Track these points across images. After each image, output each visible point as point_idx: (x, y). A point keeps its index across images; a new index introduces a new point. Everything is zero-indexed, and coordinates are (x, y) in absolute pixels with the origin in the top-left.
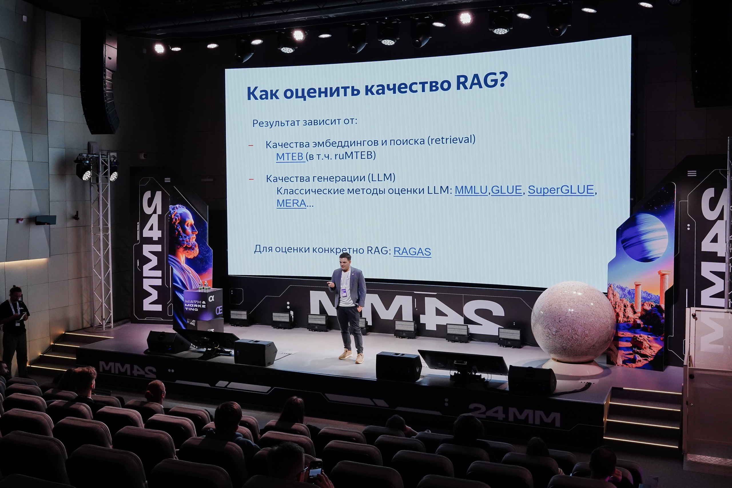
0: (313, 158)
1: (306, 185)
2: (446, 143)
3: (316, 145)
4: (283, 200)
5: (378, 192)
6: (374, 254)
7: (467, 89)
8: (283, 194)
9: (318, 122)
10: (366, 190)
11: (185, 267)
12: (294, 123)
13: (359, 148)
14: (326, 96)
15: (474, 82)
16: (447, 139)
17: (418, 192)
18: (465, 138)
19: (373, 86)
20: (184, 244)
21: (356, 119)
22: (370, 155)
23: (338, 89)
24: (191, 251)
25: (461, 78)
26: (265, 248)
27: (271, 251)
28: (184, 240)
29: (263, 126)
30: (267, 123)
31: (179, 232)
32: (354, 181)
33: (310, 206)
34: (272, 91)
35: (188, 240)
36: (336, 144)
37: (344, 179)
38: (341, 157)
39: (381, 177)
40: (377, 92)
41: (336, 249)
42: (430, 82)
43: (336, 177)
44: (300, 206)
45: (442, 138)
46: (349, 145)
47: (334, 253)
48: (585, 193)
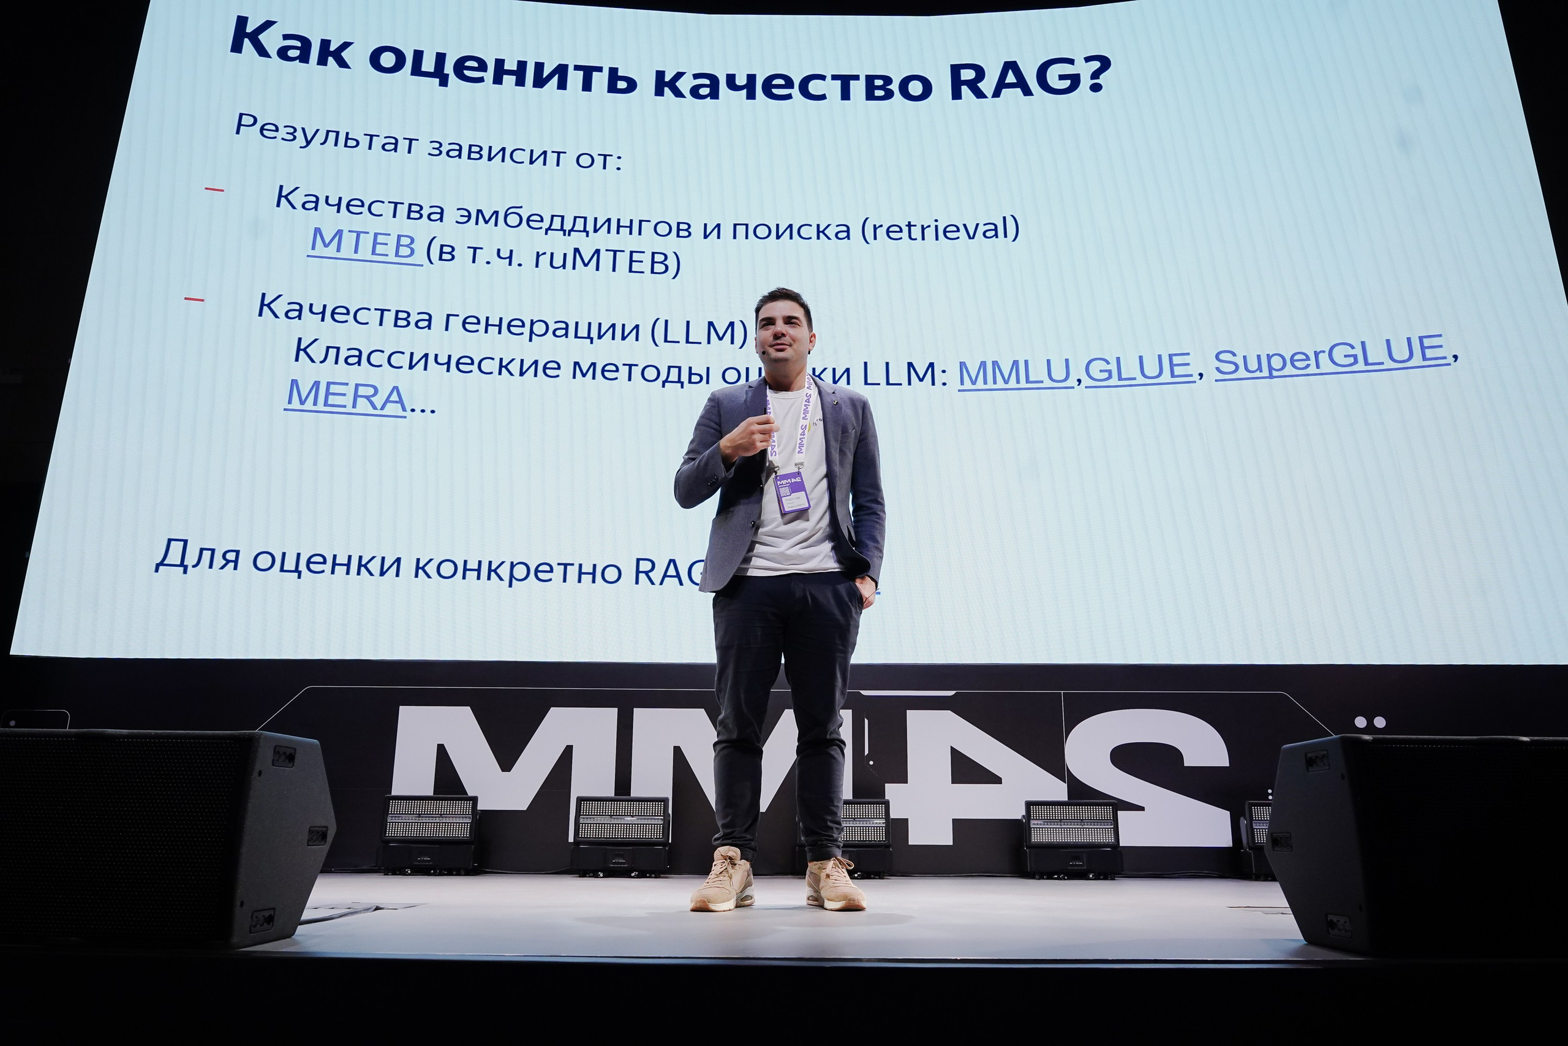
0: (453, 257)
1: (414, 341)
2: (923, 239)
3: (469, 216)
5: (685, 377)
6: (661, 583)
7: (984, 96)
8: (318, 362)
9: (485, 153)
10: (639, 369)
12: (396, 144)
13: (625, 241)
14: (520, 82)
15: (1006, 82)
16: (923, 229)
18: (985, 225)
19: (679, 75)
21: (619, 157)
22: (659, 263)
23: (561, 71)
25: (963, 72)
26: (207, 555)
27: (232, 565)
29: (275, 138)
30: (291, 129)
32: (600, 337)
33: (423, 411)
34: (325, 44)
36: (542, 221)
37: (564, 330)
38: (558, 262)
39: (699, 332)
40: (695, 92)
41: (512, 566)
42: (867, 77)
43: (532, 323)
44: (382, 408)
45: (907, 226)
46: (590, 227)
47: (501, 579)
48: (1418, 360)
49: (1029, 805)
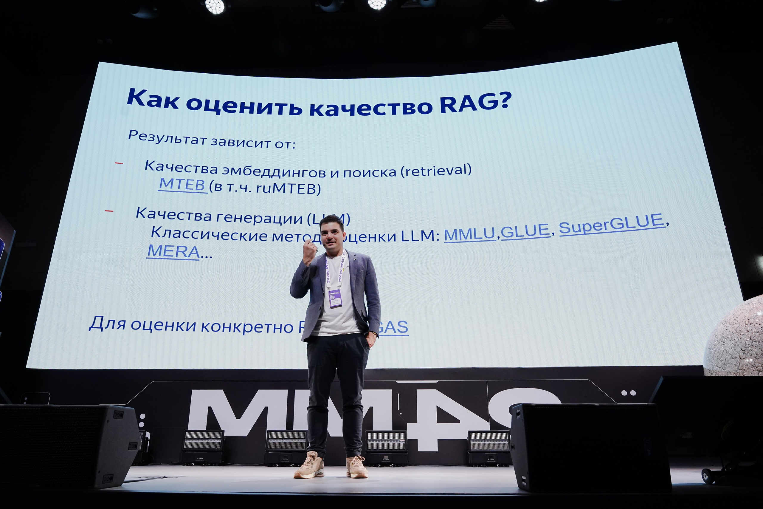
0: (221, 189)
1: (203, 226)
2: (429, 175)
3: (228, 171)
7: (456, 111)
8: (161, 237)
9: (236, 143)
10: (302, 236)
12: (197, 141)
13: (296, 180)
14: (251, 112)
16: (428, 170)
17: (386, 239)
18: (456, 168)
19: (321, 106)
21: (294, 143)
22: (311, 189)
23: (269, 106)
25: (446, 100)
26: (111, 323)
27: (122, 327)
29: (145, 140)
30: (152, 136)
32: (285, 222)
33: (207, 257)
34: (168, 98)
37: (269, 220)
38: (267, 190)
40: (328, 113)
41: (245, 325)
42: (404, 104)
43: (255, 217)
44: (189, 256)
45: (421, 169)
46: (281, 174)
47: (240, 331)
48: (650, 225)
49: (470, 432)
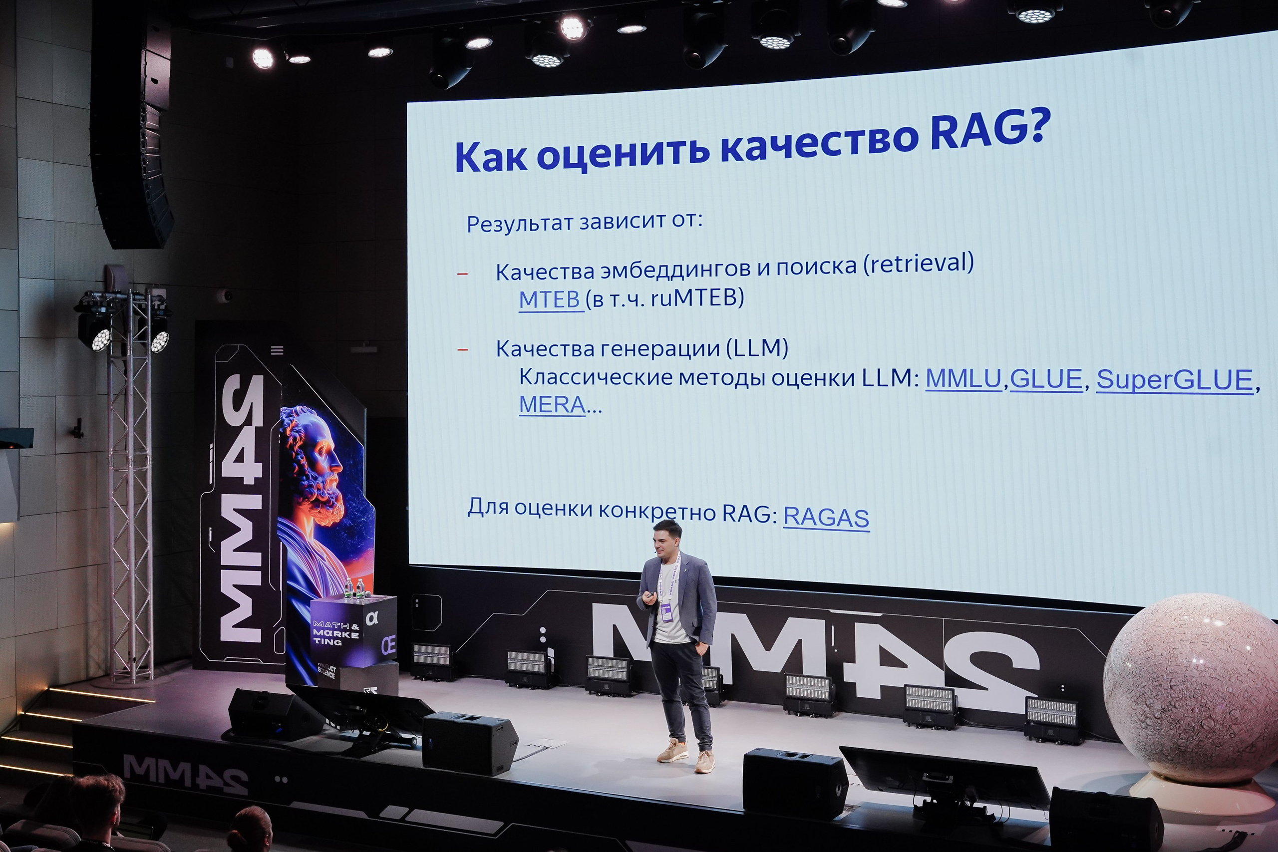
0: (602, 303)
1: (585, 365)
2: (907, 271)
3: (609, 272)
4: (534, 398)
5: (749, 381)
6: (739, 521)
7: (956, 146)
8: (533, 383)
9: (615, 222)
10: (720, 376)
11: (313, 544)
12: (560, 224)
13: (706, 282)
14: (633, 163)
15: (972, 132)
16: (907, 262)
17: (840, 382)
18: (950, 259)
19: (738, 141)
20: (312, 494)
21: (700, 216)
22: (731, 297)
23: (659, 147)
24: (328, 509)
25: (941, 123)
26: (492, 505)
27: (505, 511)
28: (311, 486)
29: (490, 231)
30: (498, 223)
31: (301, 467)
32: (695, 354)
33: (594, 412)
34: (510, 152)
35: (321, 484)
36: (654, 271)
37: (673, 350)
38: (666, 301)
39: (757, 348)
40: (749, 154)
41: (653, 509)
42: (871, 131)
43: (653, 347)
45: (895, 260)
46: (684, 273)
47: (647, 517)
48: (1233, 389)
